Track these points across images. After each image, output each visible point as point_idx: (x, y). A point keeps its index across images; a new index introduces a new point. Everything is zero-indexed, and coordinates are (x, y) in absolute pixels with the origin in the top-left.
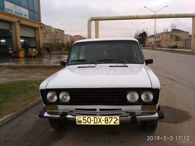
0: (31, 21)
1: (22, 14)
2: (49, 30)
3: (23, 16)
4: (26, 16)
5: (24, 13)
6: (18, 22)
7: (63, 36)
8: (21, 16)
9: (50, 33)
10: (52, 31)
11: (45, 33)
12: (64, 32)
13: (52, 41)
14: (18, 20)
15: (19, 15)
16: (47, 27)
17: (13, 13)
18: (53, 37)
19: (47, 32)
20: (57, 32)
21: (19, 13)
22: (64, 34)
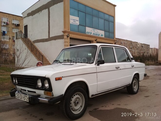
0: (106, 39)
1: (99, 35)
2: (135, 45)
3: (100, 36)
4: (102, 35)
5: (100, 34)
6: (96, 40)
7: (148, 50)
8: (98, 36)
9: (136, 47)
10: (138, 46)
11: (131, 48)
12: (149, 46)
13: (138, 55)
14: (95, 39)
15: (97, 36)
16: (134, 43)
17: (92, 34)
18: (139, 51)
19: (133, 47)
20: (142, 47)
21: (96, 34)
22: (149, 47)
